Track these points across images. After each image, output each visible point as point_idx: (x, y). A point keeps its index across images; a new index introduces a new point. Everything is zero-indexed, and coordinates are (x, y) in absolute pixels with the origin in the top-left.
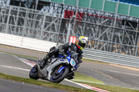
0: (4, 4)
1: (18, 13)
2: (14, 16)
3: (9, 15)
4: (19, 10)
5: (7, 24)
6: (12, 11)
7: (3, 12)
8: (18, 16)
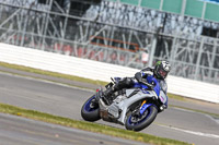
0: (193, 34)
1: (214, 49)
2: (208, 53)
3: (201, 51)
4: (216, 44)
5: (198, 65)
6: (205, 45)
7: (192, 46)
8: (214, 54)
